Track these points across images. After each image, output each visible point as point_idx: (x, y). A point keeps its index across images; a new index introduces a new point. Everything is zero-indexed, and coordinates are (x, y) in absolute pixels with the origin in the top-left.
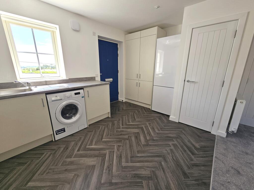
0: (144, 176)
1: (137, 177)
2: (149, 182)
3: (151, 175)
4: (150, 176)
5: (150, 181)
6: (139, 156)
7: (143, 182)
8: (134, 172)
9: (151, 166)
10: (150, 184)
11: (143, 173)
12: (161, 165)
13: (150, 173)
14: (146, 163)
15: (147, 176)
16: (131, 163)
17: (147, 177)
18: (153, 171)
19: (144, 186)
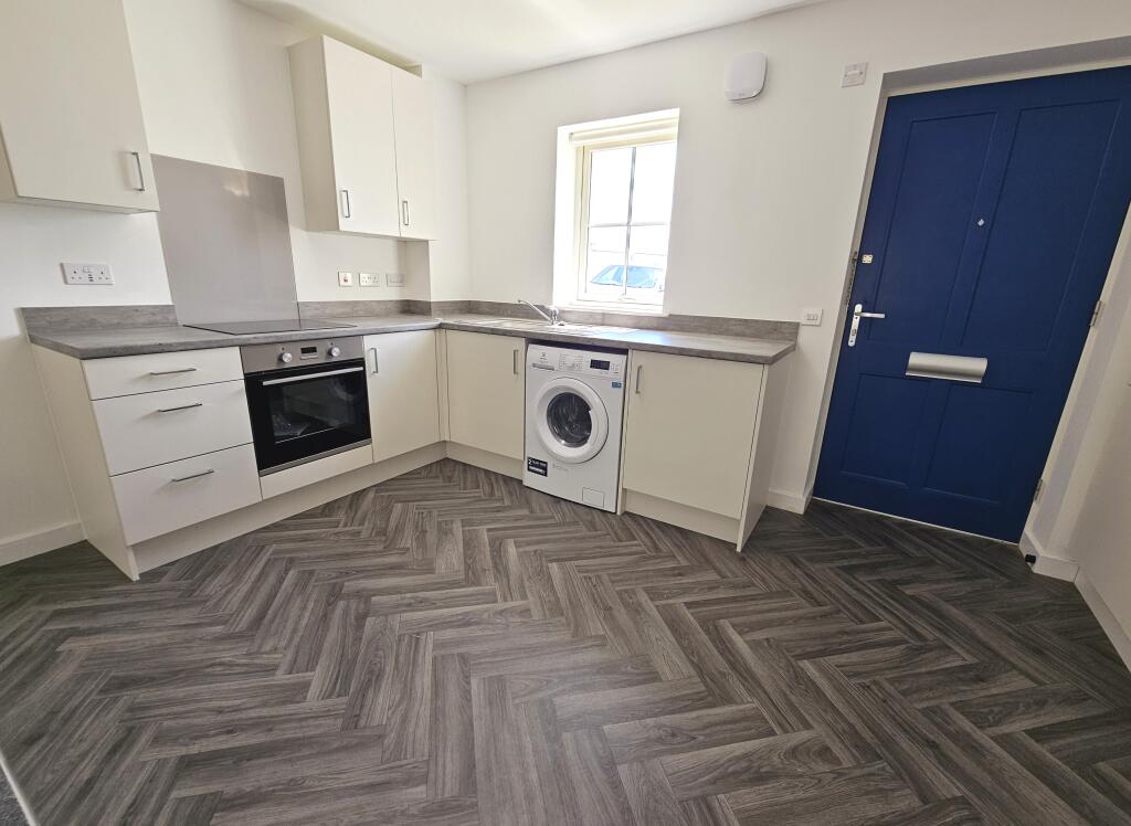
0: (368, 702)
1: (370, 680)
2: (336, 716)
3: (365, 727)
4: (362, 723)
5: (340, 722)
6: (469, 683)
7: (345, 699)
8: (389, 669)
9: (411, 730)
10: (330, 721)
11: (380, 700)
12: (409, 781)
13: (375, 723)
14: (428, 713)
15: (366, 710)
16: (435, 658)
17: (358, 712)
18: (381, 737)
19: (329, 702)
